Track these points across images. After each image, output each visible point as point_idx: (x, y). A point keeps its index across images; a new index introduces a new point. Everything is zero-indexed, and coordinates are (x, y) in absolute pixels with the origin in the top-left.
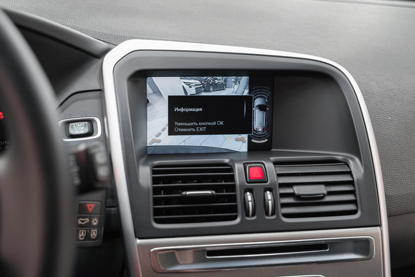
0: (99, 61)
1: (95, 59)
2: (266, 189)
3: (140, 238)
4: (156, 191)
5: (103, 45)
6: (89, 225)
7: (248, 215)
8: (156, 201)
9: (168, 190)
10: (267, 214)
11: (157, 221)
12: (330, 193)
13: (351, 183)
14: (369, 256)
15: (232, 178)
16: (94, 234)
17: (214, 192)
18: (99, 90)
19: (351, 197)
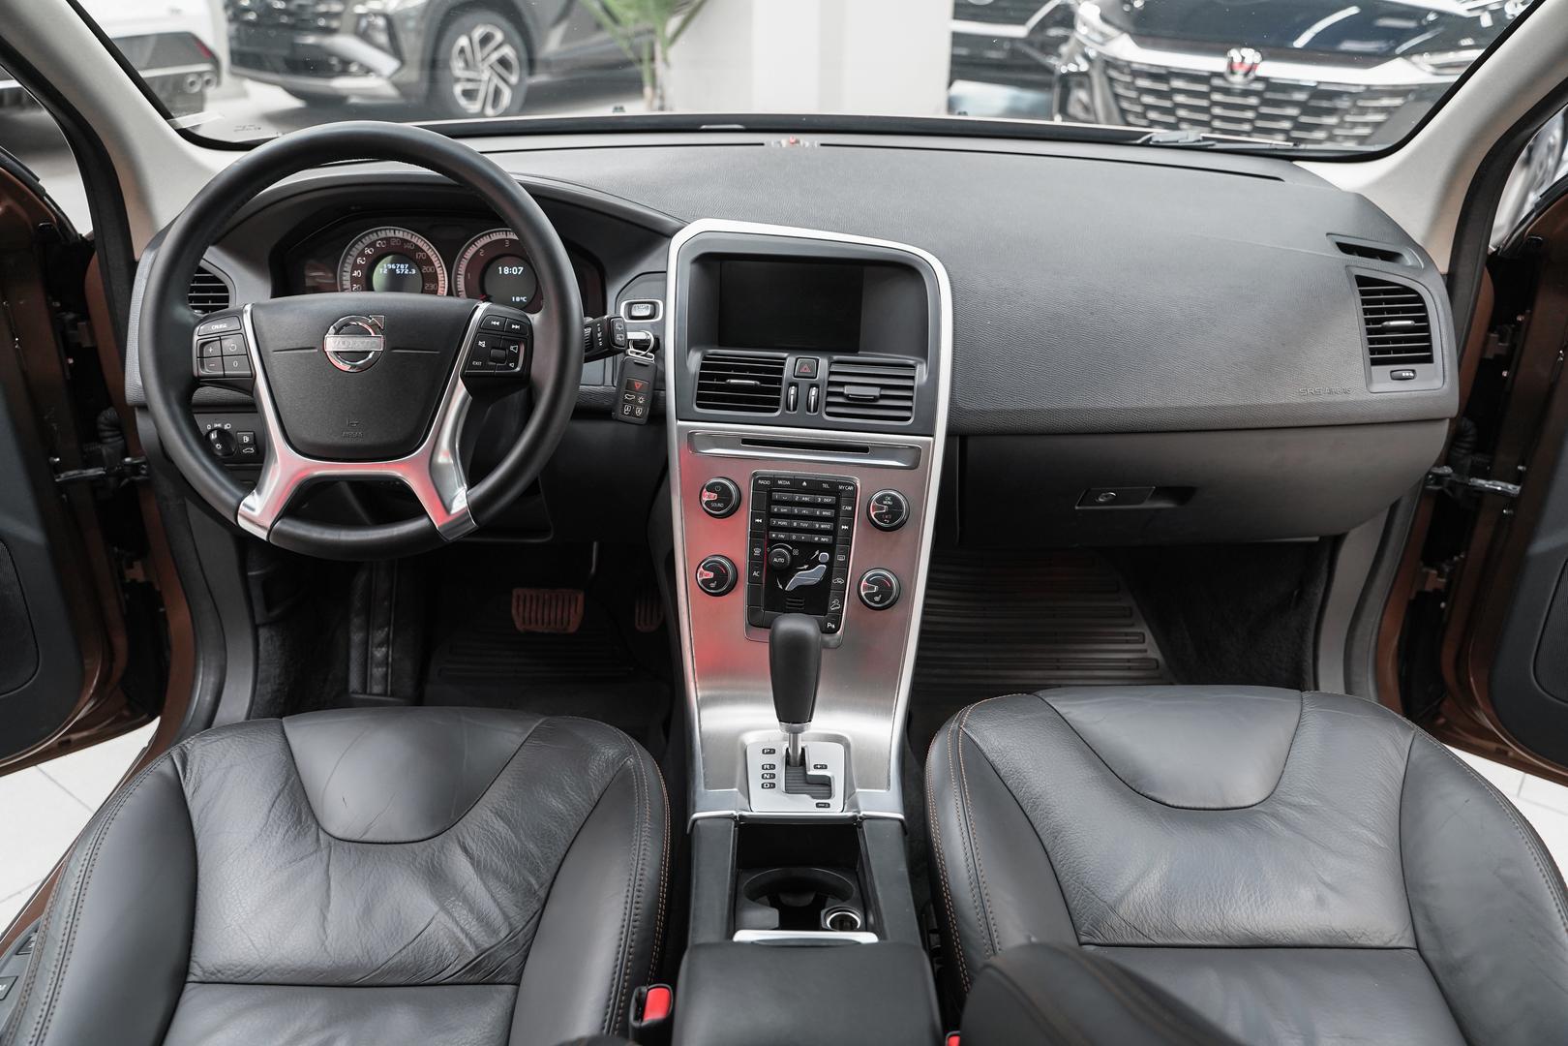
0: (668, 241)
1: (664, 239)
2: (812, 386)
3: (681, 420)
4: (702, 376)
5: (676, 224)
6: (635, 402)
7: (788, 409)
8: (701, 387)
9: (711, 377)
10: (809, 410)
11: (699, 406)
12: (883, 397)
13: (911, 388)
14: (914, 466)
15: (781, 371)
16: (639, 411)
17: (758, 383)
18: (665, 272)
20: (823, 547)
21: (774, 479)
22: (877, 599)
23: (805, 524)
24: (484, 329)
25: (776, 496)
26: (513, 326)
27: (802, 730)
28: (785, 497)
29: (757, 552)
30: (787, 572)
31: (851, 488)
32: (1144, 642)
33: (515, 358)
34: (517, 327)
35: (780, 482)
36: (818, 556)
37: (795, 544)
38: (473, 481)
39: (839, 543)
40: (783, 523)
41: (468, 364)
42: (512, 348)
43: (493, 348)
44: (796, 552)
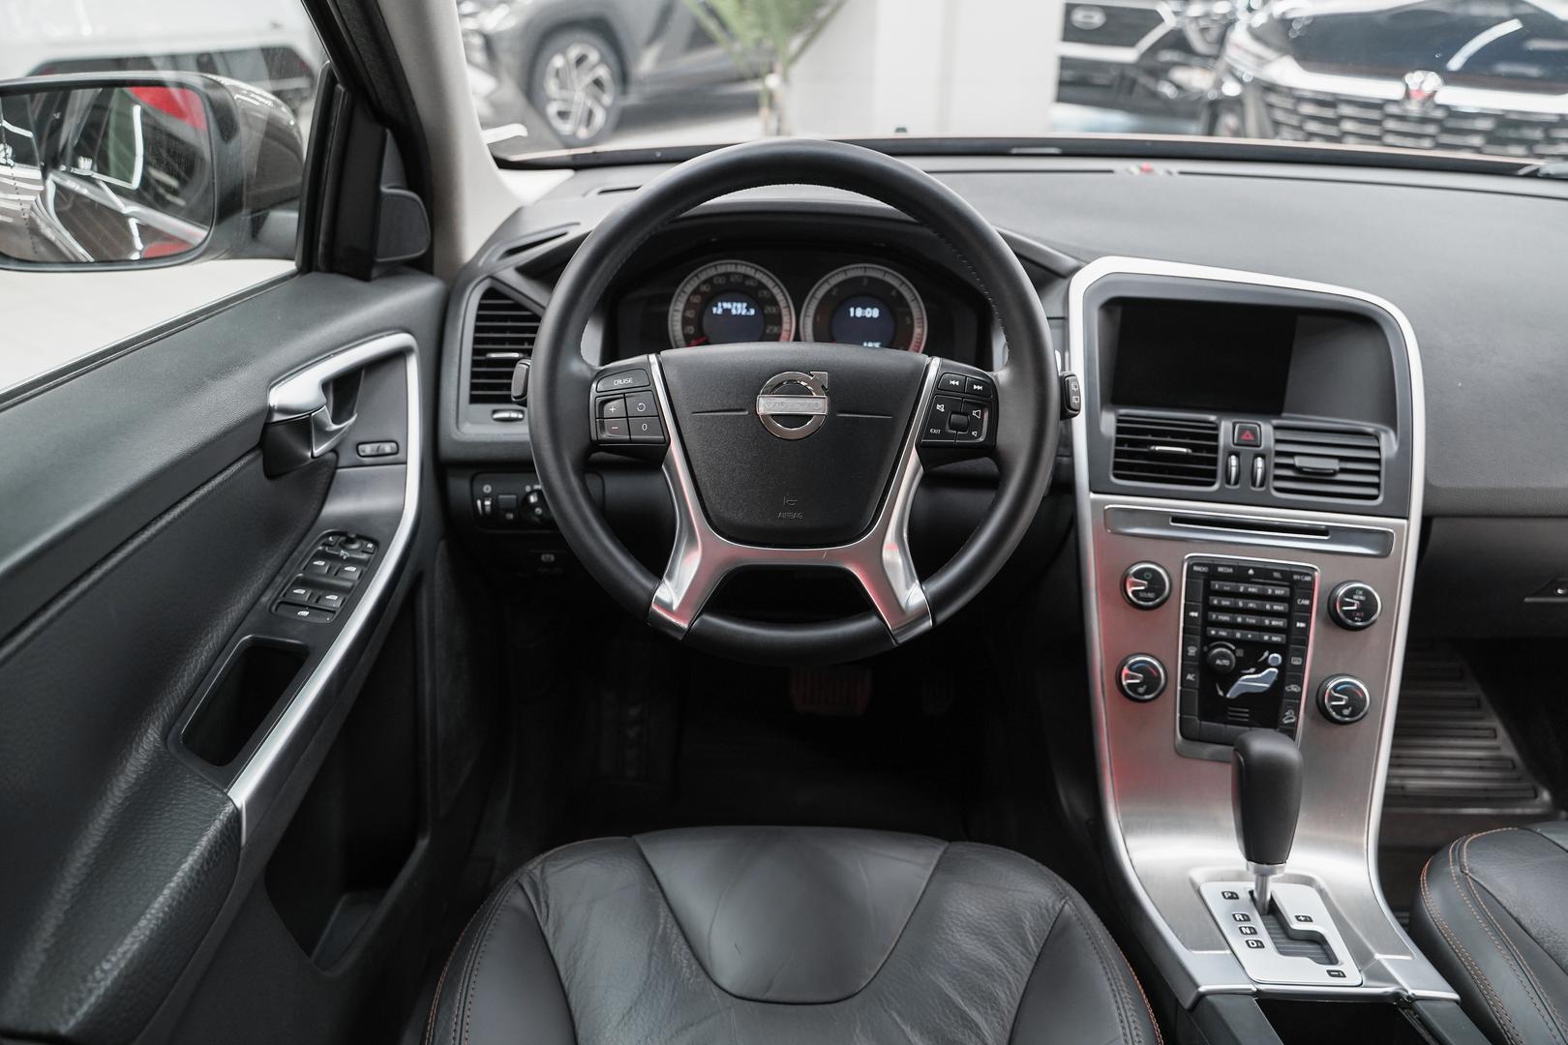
0: (1066, 282)
1: (1061, 280)
2: (1257, 455)
3: (1095, 492)
4: (1119, 442)
5: (1071, 262)
7: (1228, 483)
8: (1118, 454)
9: (1131, 443)
10: (1254, 484)
11: (1117, 476)
12: (1343, 471)
13: (1378, 461)
14: (1385, 553)
15: (1215, 438)
17: (1190, 451)
18: (1064, 320)
19: (1374, 479)
20: (1273, 647)
21: (1212, 566)
22: (1346, 712)
23: (1251, 620)
24: (942, 389)
25: (1217, 586)
26: (975, 387)
27: (1272, 872)
28: (1227, 587)
29: (1192, 651)
30: (1230, 676)
31: (1308, 579)
32: (1496, 737)
33: (976, 424)
34: (979, 388)
35: (1220, 569)
36: (1267, 658)
37: (1238, 643)
38: (924, 573)
39: (1294, 643)
40: (1225, 618)
41: (925, 432)
42: (974, 413)
43: (953, 413)
44: (1240, 653)
